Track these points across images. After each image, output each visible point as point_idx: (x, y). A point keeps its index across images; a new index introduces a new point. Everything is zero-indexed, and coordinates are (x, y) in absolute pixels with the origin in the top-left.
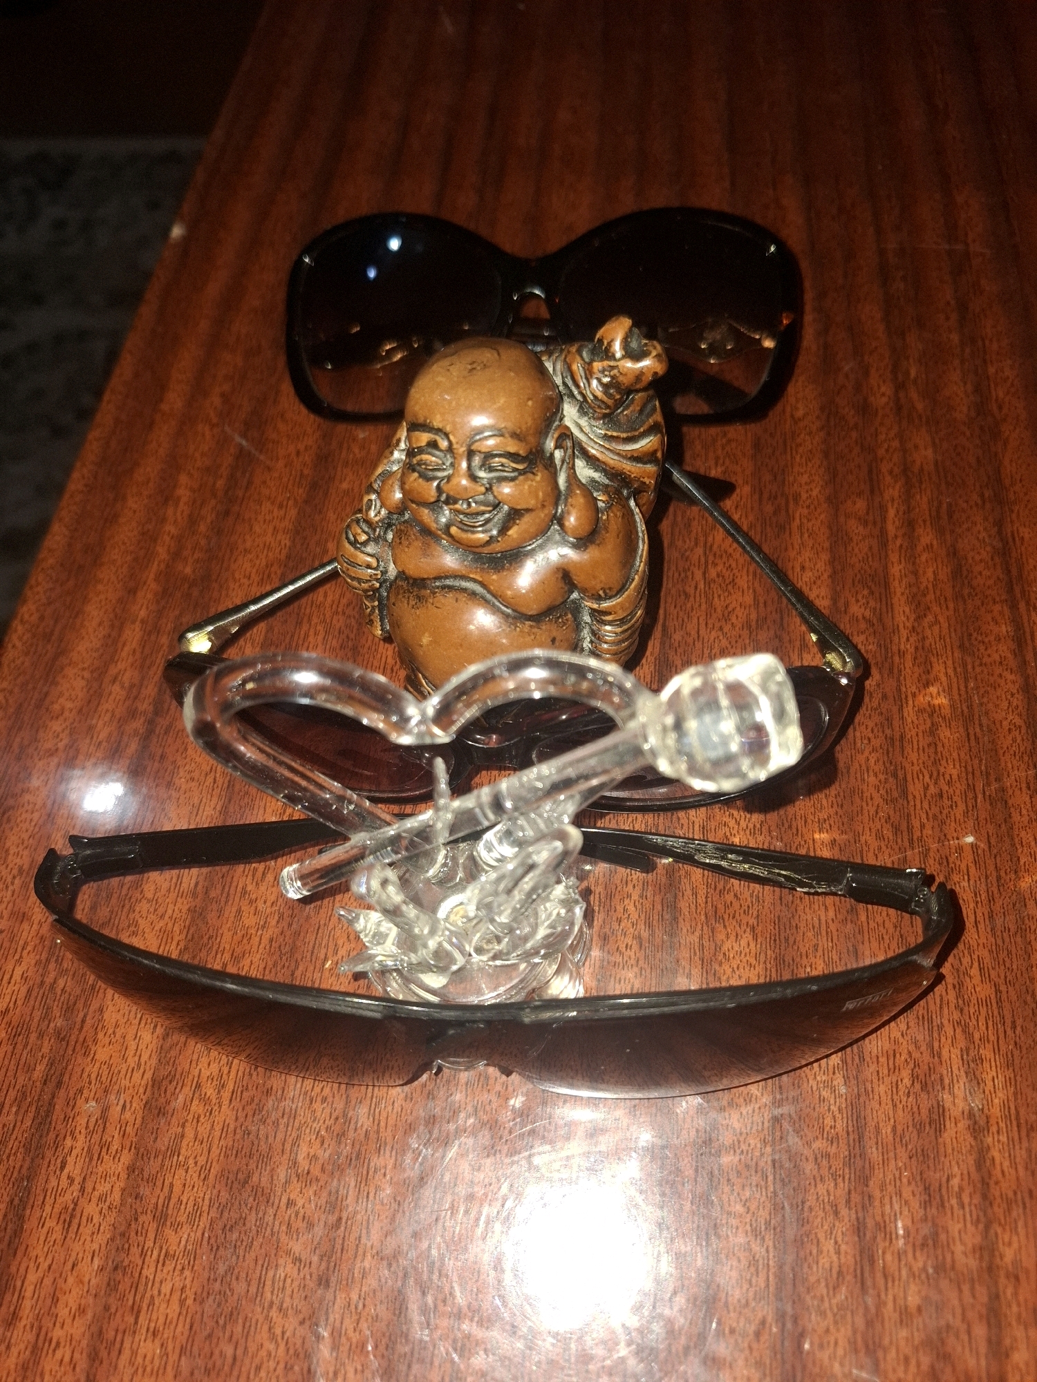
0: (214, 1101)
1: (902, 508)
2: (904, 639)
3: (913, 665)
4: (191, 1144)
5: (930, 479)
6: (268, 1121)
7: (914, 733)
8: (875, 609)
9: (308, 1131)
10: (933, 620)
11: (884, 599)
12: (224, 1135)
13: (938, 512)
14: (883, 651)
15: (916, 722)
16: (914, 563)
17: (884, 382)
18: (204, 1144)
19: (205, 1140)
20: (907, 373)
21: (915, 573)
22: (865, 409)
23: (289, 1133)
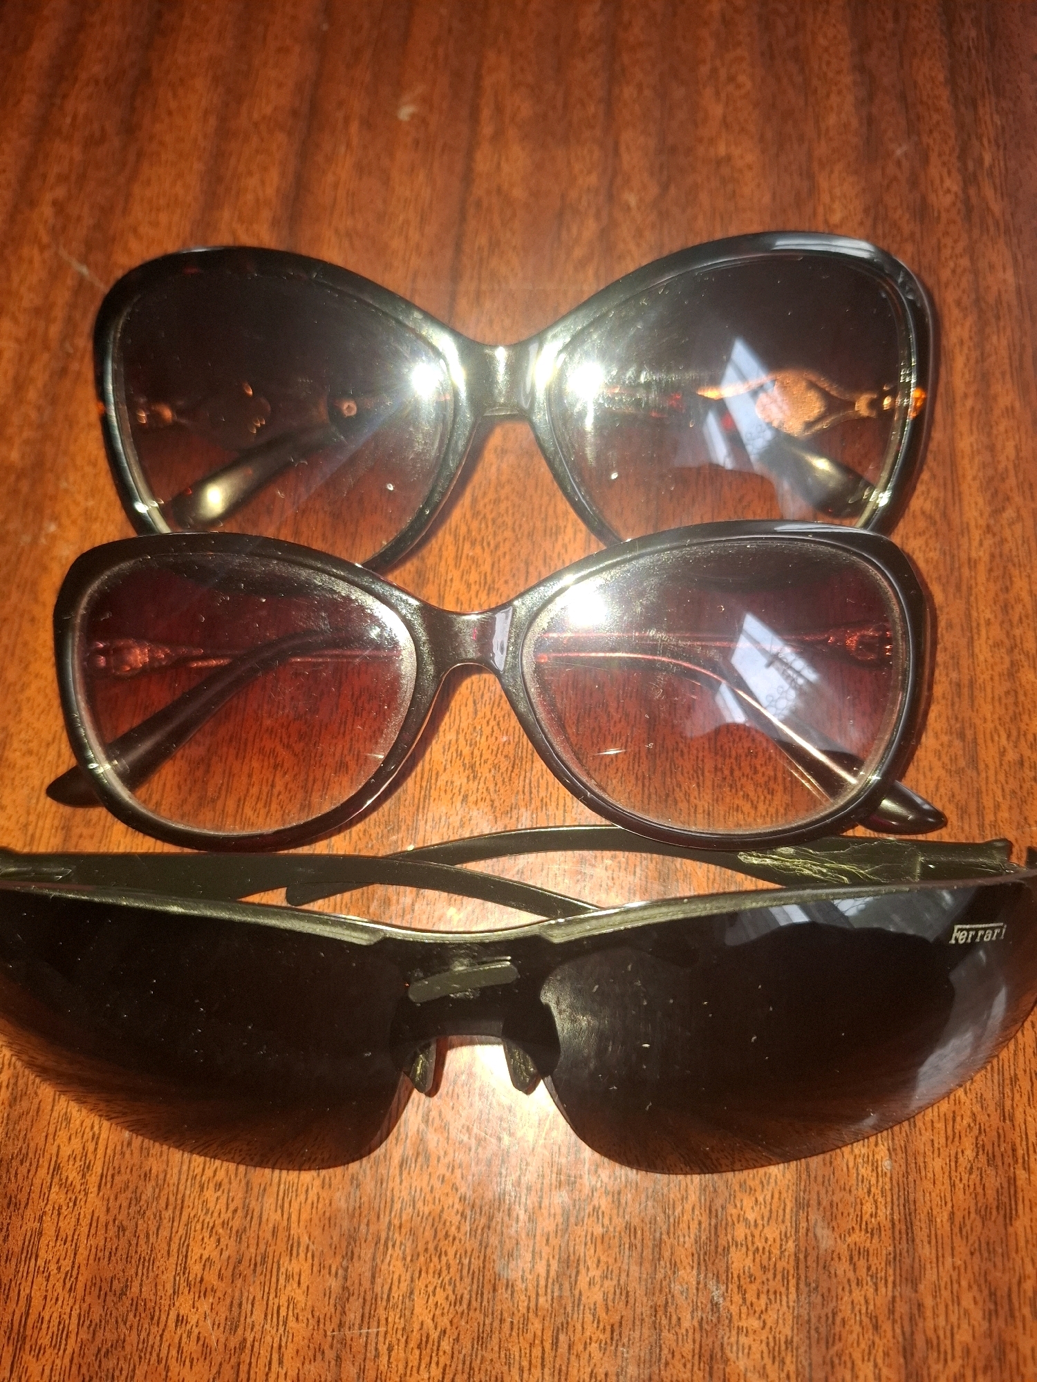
0: (78, 1187)
1: (975, 354)
2: (975, 543)
3: (988, 580)
4: (52, 1244)
5: (1010, 311)
6: (148, 1213)
7: (986, 676)
8: (937, 500)
9: (199, 1227)
10: (1014, 515)
11: (949, 486)
12: (93, 1231)
13: (1021, 360)
14: (948, 558)
15: (990, 660)
16: (989, 434)
17: (949, 173)
18: (68, 1244)
19: (70, 1238)
20: (980, 161)
21: (992, 448)
22: (922, 211)
23: (174, 1230)
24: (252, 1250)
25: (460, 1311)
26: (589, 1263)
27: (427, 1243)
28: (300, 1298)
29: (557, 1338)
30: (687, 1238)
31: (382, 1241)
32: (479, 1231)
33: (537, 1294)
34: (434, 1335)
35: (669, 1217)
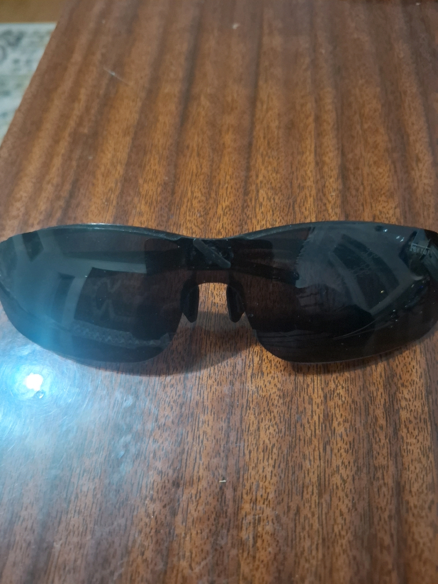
24: (187, 411)
25: (281, 436)
26: (337, 416)
27: (264, 408)
28: (209, 431)
29: (325, 447)
30: (380, 406)
31: (245, 407)
32: (287, 404)
33: (315, 429)
34: (270, 446)
35: (371, 397)
